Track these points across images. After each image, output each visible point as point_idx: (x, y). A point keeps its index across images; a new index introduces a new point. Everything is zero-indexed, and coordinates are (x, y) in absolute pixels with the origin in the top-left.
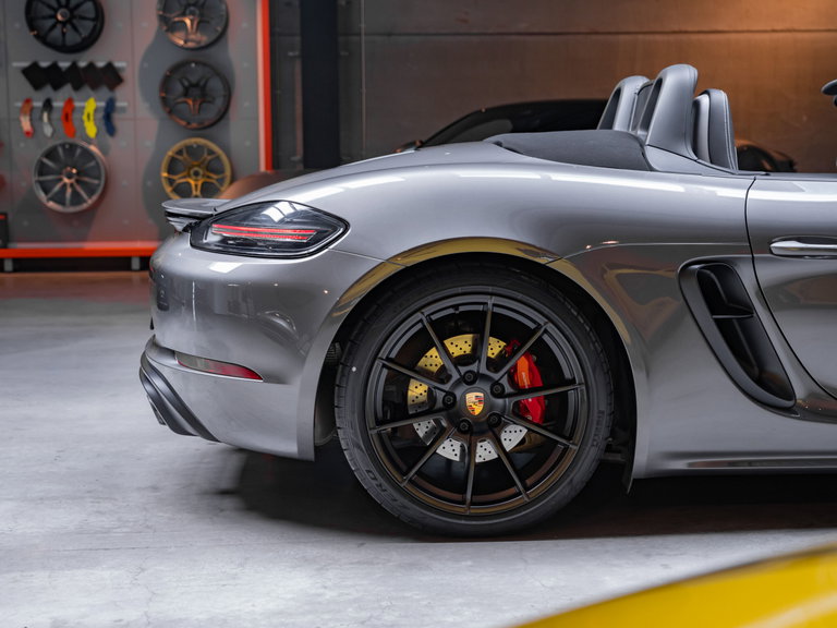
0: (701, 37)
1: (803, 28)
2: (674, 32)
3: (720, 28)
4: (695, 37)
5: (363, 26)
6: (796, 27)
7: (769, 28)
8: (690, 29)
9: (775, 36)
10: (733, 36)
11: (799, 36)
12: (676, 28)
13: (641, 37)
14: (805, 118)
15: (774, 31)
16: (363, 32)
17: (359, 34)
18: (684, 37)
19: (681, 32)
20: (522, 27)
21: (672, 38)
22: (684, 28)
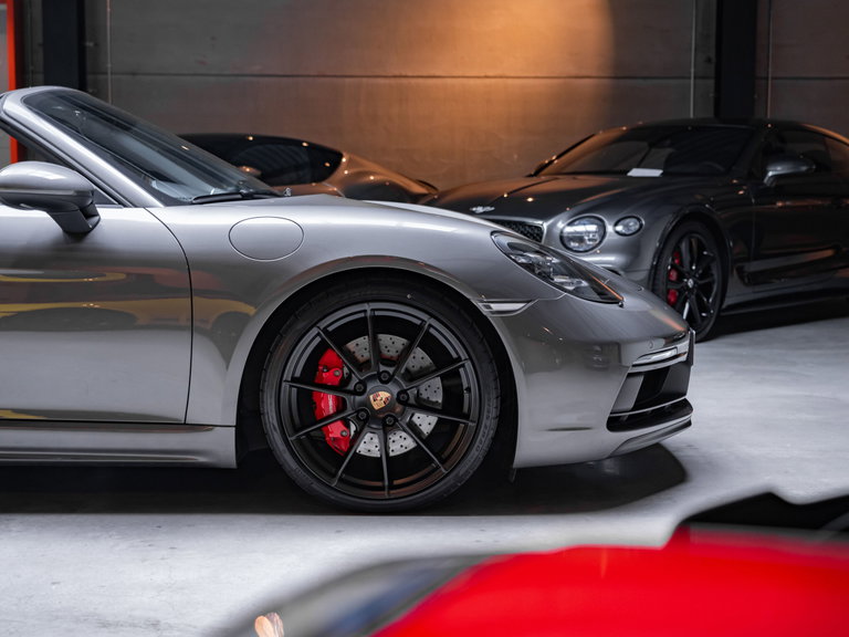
0: (421, 81)
1: (512, 75)
2: (395, 77)
3: (437, 74)
4: (413, 81)
5: (109, 65)
6: (508, 74)
7: (483, 75)
8: (410, 74)
9: (487, 81)
10: (449, 81)
11: (510, 81)
12: (397, 73)
13: (364, 80)
14: (516, 156)
15: (487, 77)
16: (109, 72)
17: (106, 73)
18: (404, 81)
19: (401, 77)
20: (256, 69)
21: (393, 81)
22: (404, 74)
